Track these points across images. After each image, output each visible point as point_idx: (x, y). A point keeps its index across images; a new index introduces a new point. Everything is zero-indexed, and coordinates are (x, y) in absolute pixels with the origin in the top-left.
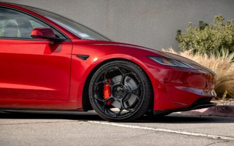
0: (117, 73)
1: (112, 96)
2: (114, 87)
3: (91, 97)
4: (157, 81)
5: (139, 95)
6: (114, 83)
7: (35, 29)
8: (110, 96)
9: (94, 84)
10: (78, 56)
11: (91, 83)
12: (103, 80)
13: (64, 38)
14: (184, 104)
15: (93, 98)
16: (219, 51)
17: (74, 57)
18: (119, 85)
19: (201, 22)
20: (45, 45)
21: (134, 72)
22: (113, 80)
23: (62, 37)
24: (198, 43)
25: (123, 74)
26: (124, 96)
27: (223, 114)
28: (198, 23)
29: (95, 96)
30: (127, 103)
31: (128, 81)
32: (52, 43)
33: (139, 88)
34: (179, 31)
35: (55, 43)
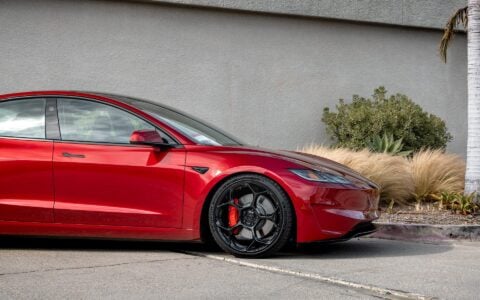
0: (246, 191)
1: (240, 223)
2: (242, 211)
3: (211, 223)
4: (300, 200)
5: (277, 222)
6: (242, 205)
7: (136, 133)
8: (237, 222)
9: (215, 207)
10: (193, 168)
11: (212, 205)
12: (228, 200)
13: (174, 143)
14: (337, 233)
15: (215, 225)
16: (381, 136)
17: (188, 169)
18: (250, 208)
19: (355, 96)
20: (149, 153)
21: (270, 190)
22: (242, 199)
23: (171, 142)
24: (352, 125)
25: (256, 194)
26: (256, 222)
27: (389, 236)
28: (352, 98)
29: (218, 223)
30: (261, 232)
31: (261, 202)
32: (158, 150)
33: (277, 212)
34: (326, 109)
35: (161, 150)
